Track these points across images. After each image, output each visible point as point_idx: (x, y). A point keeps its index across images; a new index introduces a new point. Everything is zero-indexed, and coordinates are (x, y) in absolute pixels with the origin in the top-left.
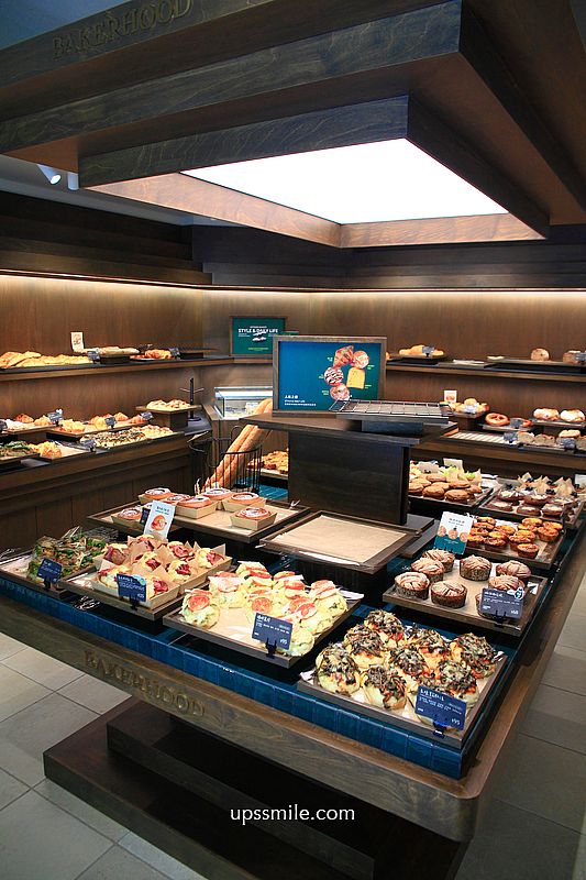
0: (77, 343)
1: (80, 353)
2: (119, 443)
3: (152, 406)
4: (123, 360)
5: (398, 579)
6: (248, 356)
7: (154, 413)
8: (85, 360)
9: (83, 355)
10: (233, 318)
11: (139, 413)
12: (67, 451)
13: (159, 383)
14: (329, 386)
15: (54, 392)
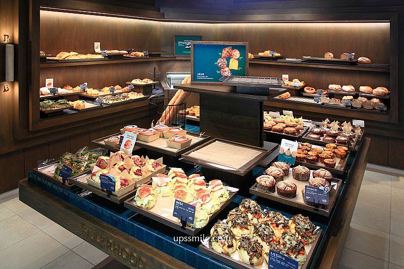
0: (97, 48)
1: (98, 53)
2: (115, 102)
3: (134, 82)
4: (120, 56)
5: (258, 179)
6: (183, 56)
7: (135, 86)
8: (100, 57)
9: (100, 54)
10: (176, 36)
11: (127, 85)
12: (88, 105)
13: (138, 70)
14: (220, 68)
15: (84, 74)
